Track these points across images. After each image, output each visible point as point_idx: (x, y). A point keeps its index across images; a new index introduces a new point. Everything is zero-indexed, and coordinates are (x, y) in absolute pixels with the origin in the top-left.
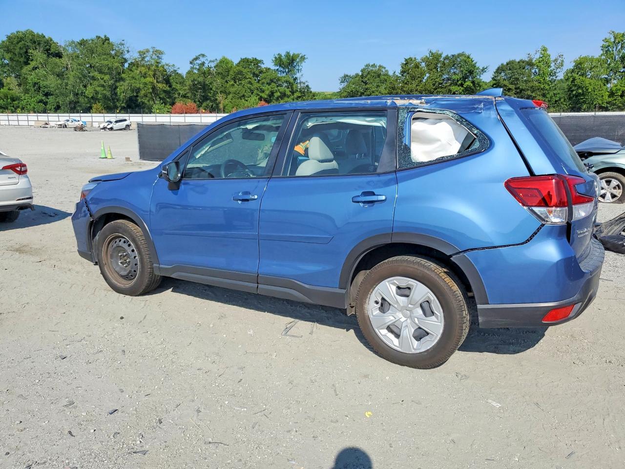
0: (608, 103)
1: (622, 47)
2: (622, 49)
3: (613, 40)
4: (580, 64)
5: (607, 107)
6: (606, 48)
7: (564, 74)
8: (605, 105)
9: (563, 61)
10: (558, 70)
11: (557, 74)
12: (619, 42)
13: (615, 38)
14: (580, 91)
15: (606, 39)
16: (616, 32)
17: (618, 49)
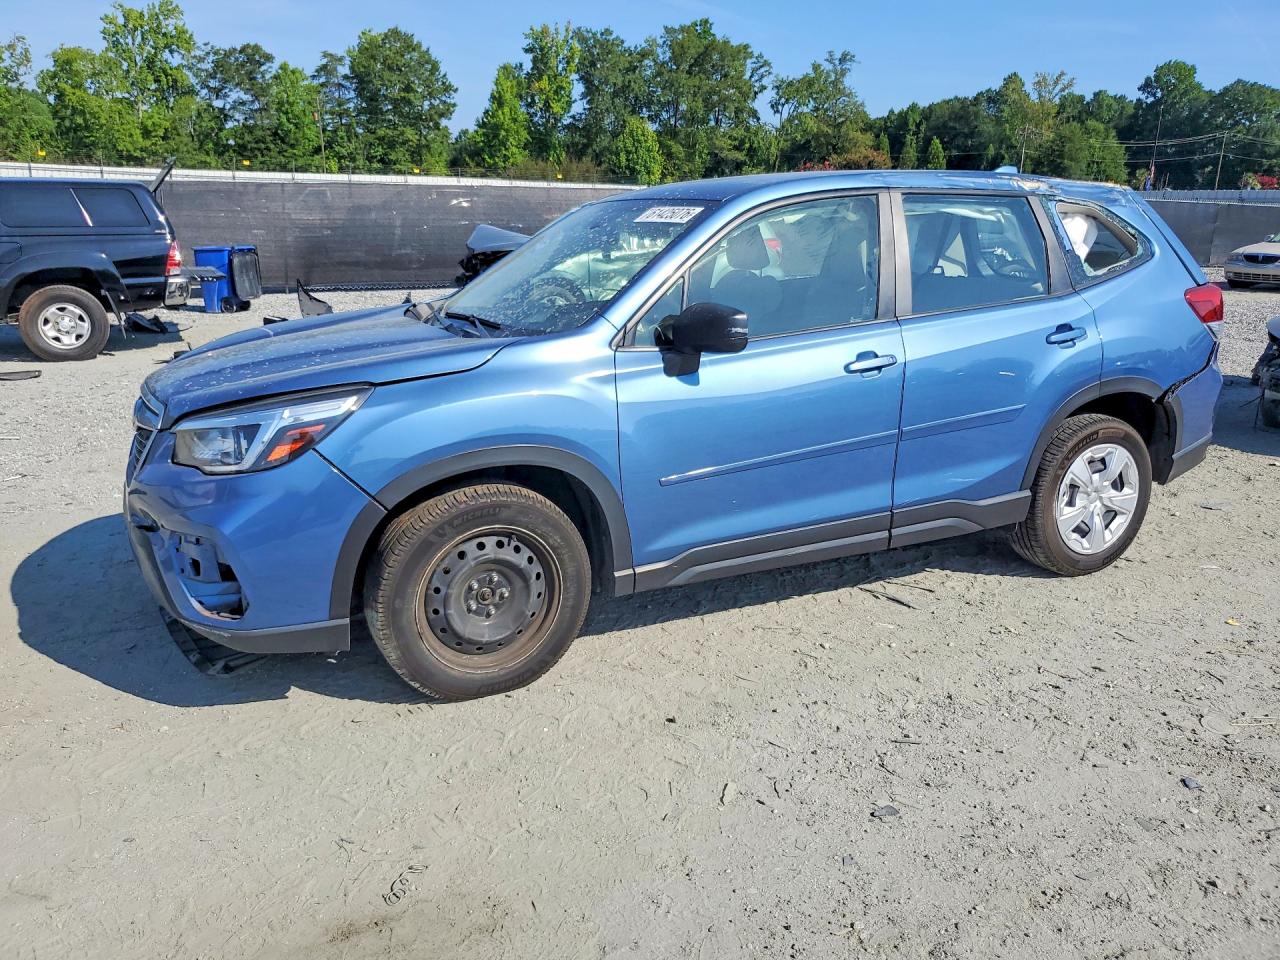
0: (144, 151)
1: (143, 39)
2: (144, 44)
3: (121, 21)
4: (68, 62)
5: (143, 159)
6: (113, 36)
7: (36, 78)
8: (137, 154)
9: (26, 50)
10: (22, 70)
11: (22, 79)
12: (136, 29)
13: (126, 18)
14: (79, 120)
15: (106, 16)
16: (127, 6)
17: (137, 43)
